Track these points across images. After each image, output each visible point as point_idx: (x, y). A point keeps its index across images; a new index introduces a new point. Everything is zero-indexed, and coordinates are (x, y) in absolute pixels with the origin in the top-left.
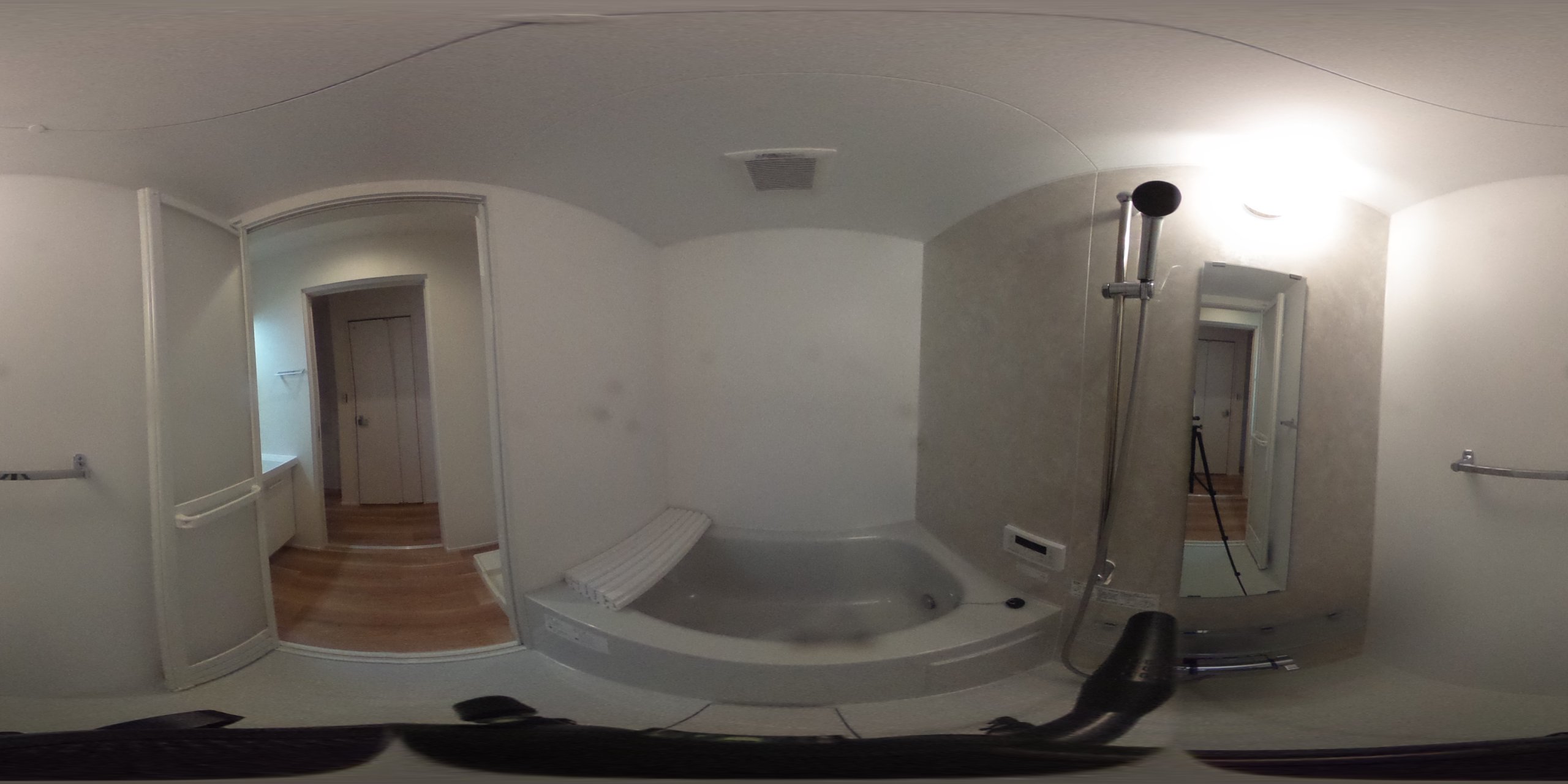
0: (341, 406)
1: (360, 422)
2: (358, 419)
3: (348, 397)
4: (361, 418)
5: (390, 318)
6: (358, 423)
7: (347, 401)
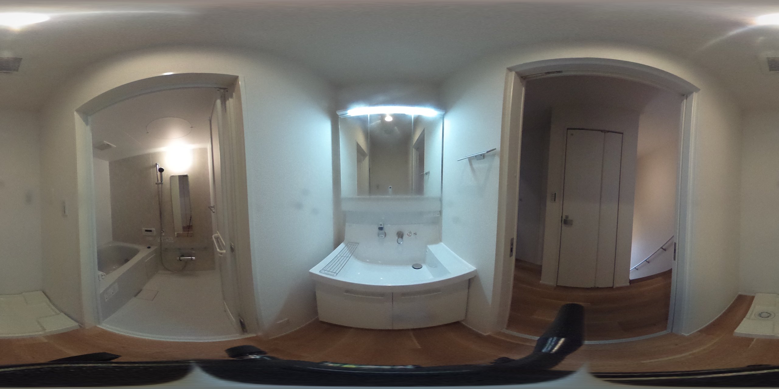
0: (549, 203)
1: (566, 222)
2: (564, 218)
3: (556, 196)
4: (567, 217)
5: (608, 132)
6: (563, 222)
7: (555, 201)
